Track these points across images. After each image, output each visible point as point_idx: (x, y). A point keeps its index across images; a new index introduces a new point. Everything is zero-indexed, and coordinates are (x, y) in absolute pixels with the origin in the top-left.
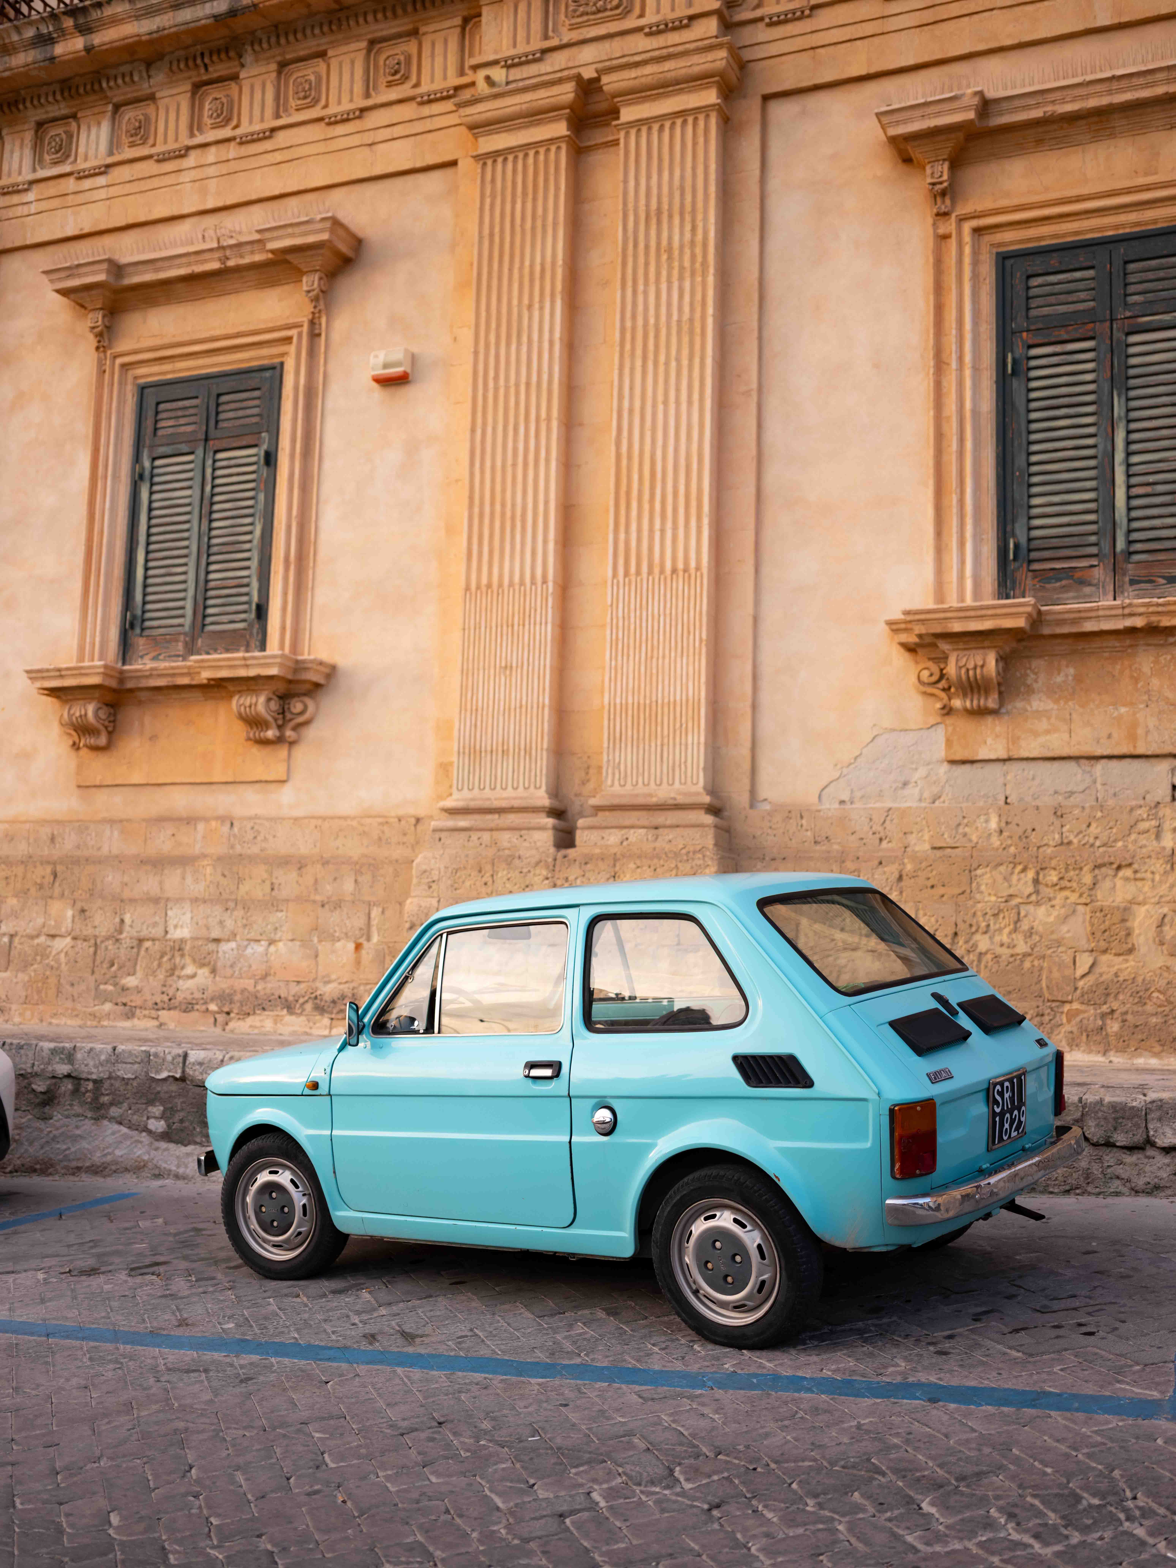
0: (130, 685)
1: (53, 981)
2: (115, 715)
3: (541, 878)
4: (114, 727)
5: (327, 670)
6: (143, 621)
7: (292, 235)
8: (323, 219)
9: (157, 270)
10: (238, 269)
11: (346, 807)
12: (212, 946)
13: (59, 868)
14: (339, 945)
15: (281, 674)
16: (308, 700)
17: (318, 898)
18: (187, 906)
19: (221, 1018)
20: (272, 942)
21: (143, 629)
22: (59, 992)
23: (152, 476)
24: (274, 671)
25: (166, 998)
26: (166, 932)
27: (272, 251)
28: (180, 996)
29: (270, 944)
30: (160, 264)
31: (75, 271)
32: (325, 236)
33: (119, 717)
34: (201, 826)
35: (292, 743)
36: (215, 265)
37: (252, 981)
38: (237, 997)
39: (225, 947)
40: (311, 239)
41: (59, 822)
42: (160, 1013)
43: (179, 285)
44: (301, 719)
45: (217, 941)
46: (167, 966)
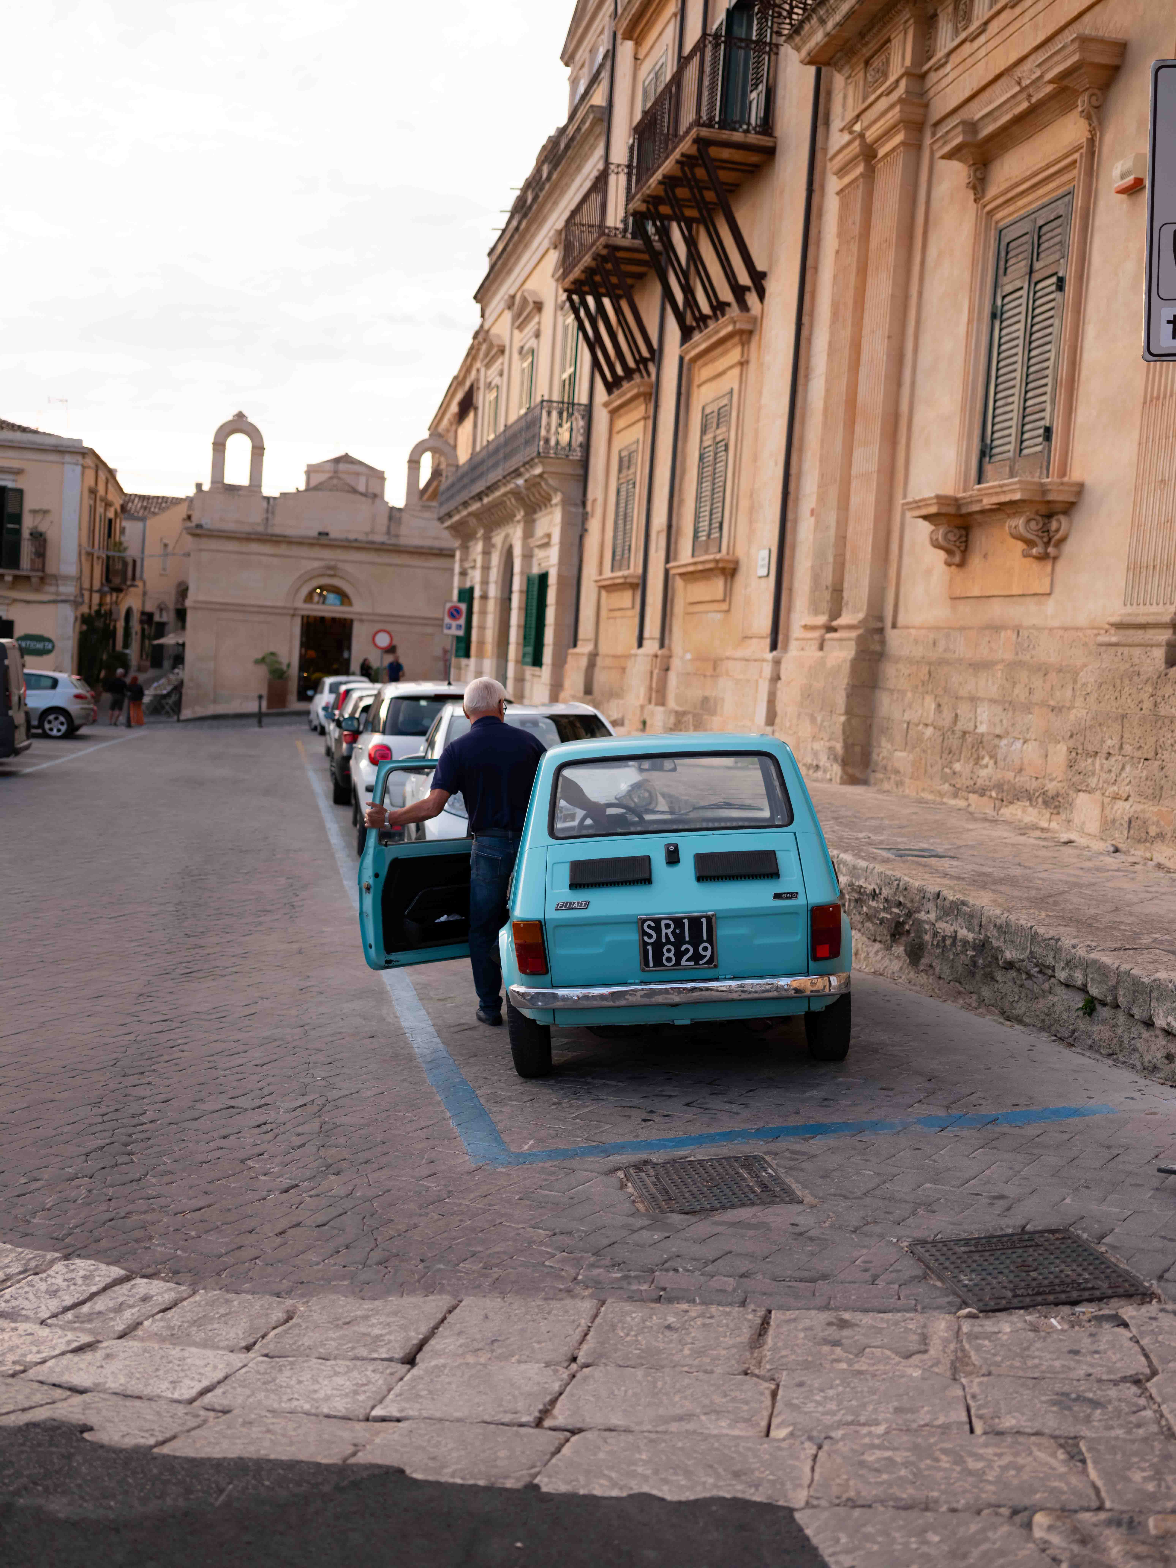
0: (964, 511)
1: (923, 761)
2: (967, 536)
3: (1148, 694)
4: (966, 547)
5: (1074, 489)
6: (991, 449)
7: (1057, 63)
8: (1073, 41)
9: (995, 120)
10: (1041, 103)
11: (1082, 620)
12: (996, 741)
13: (933, 668)
14: (1059, 746)
15: (1025, 498)
16: (1062, 518)
17: (1052, 703)
18: (986, 704)
19: (998, 803)
20: (1025, 742)
21: (991, 457)
22: (926, 771)
23: (1002, 314)
24: (1017, 496)
25: (972, 783)
26: (976, 727)
27: (1051, 82)
28: (980, 782)
29: (1024, 742)
30: (996, 114)
31: (947, 138)
32: (1076, 57)
33: (970, 537)
34: (1003, 634)
35: (1055, 559)
36: (1025, 105)
37: (1013, 774)
38: (1006, 787)
39: (1004, 742)
40: (1069, 63)
41: (938, 628)
42: (971, 795)
43: (1014, 128)
44: (1058, 536)
45: (999, 736)
46: (975, 756)
